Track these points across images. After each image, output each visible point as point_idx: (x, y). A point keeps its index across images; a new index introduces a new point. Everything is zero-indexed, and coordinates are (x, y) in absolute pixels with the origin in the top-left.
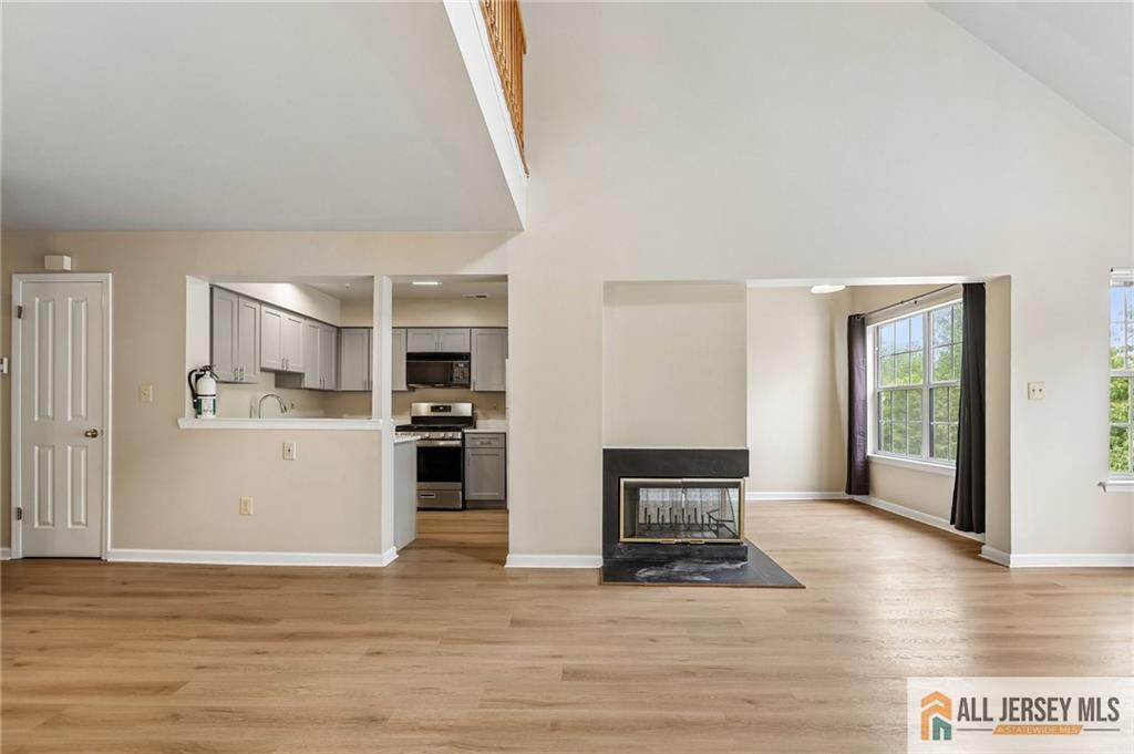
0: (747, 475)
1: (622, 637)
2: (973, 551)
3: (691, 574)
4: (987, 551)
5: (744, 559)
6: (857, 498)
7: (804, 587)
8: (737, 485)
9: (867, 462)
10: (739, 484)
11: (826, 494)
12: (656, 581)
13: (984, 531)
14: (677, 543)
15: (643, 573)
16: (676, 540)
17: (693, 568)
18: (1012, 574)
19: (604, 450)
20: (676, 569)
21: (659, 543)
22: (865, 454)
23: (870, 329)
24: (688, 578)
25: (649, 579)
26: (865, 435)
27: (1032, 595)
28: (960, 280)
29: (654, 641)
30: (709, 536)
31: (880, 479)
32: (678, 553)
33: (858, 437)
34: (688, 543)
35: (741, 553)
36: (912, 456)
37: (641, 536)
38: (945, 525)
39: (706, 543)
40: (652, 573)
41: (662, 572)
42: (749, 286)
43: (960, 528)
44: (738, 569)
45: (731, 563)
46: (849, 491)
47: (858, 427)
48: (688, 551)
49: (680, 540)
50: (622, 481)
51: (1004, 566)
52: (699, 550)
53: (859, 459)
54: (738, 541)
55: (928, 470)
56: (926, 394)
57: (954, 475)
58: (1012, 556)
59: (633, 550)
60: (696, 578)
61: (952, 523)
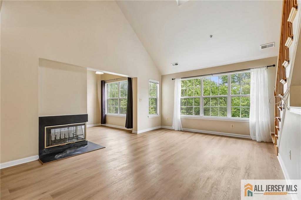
0: (87, 121)
1: (64, 177)
2: (131, 132)
3: (74, 152)
4: (133, 132)
5: (86, 144)
6: (103, 125)
7: (105, 147)
8: (84, 124)
9: (105, 116)
10: (85, 124)
11: (96, 125)
12: (64, 157)
13: (132, 128)
14: (66, 144)
15: (57, 156)
16: (65, 144)
17: (73, 151)
18: (138, 135)
19: (39, 117)
20: (68, 152)
21: (60, 146)
22: (105, 113)
23: (106, 84)
24: (74, 153)
25: (61, 157)
26: (105, 109)
27: (143, 138)
28: (127, 76)
29: (76, 174)
30: (75, 141)
31: (109, 120)
32: (67, 147)
33: (104, 110)
34: (70, 144)
35: (86, 143)
36: (116, 114)
37: (51, 145)
38: (124, 128)
39: (76, 142)
40: (60, 155)
41: (64, 154)
42: (87, 69)
43: (128, 128)
44: (86, 147)
45: (83, 146)
46: (102, 123)
47: (103, 108)
48: (70, 146)
49: (67, 143)
50: (45, 127)
51: (136, 134)
52: (73, 145)
53: (104, 115)
54: (85, 140)
55: (120, 117)
56: (119, 100)
57: (126, 117)
58: (138, 132)
59: (50, 150)
60: (76, 153)
61: (126, 127)
